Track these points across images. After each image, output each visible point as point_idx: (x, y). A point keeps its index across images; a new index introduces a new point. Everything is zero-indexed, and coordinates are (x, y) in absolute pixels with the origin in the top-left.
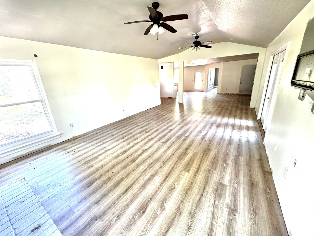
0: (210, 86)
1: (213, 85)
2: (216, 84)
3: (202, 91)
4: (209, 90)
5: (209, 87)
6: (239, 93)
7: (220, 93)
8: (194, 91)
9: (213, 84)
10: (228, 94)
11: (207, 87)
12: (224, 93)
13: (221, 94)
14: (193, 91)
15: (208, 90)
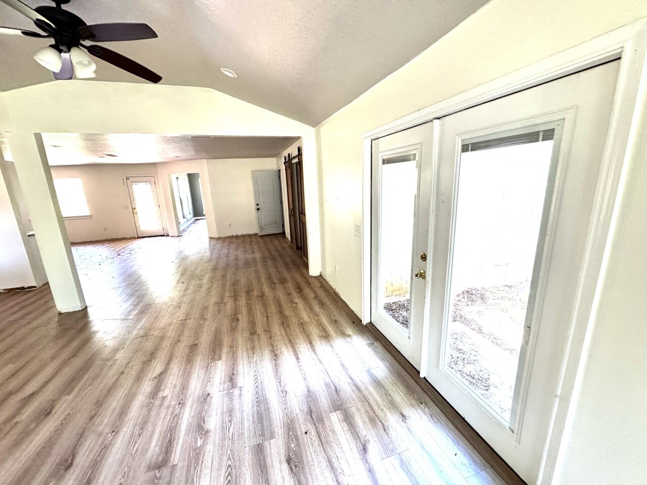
0: (184, 218)
1: (192, 215)
2: (198, 212)
3: (163, 236)
4: (184, 231)
5: (181, 220)
6: (261, 232)
7: (216, 236)
8: (138, 238)
9: (192, 212)
10: (237, 237)
11: (178, 223)
12: (226, 236)
13: (219, 239)
14: (134, 238)
15: (181, 229)
